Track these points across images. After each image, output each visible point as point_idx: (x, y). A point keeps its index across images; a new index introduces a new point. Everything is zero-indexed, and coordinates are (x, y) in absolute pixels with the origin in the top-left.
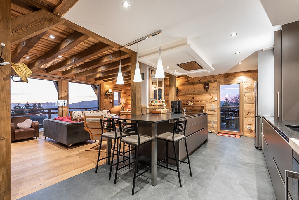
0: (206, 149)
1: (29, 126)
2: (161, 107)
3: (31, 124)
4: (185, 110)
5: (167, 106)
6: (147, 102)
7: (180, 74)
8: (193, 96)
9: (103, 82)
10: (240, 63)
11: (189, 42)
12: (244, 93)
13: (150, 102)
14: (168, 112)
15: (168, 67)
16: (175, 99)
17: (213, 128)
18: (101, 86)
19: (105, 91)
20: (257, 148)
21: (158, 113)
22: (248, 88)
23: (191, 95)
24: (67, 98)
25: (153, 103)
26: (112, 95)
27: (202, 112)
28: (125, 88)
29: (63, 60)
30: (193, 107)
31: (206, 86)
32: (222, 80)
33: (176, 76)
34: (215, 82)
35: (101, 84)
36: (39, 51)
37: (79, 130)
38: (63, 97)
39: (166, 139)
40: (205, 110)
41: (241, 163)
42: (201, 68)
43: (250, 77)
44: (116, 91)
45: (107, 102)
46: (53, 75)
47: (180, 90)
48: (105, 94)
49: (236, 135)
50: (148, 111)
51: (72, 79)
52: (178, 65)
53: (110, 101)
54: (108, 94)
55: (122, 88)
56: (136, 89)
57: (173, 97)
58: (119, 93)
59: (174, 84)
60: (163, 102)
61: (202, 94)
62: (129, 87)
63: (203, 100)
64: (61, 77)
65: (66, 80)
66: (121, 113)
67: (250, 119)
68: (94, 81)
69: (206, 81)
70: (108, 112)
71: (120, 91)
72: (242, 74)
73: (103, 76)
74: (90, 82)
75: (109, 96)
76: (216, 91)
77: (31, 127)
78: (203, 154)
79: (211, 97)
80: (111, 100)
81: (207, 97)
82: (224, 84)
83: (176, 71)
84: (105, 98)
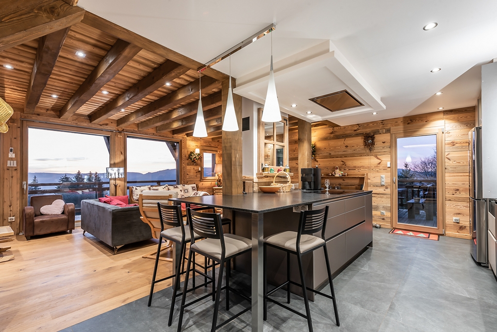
0: (369, 262)
1: (59, 212)
2: (282, 179)
3: (63, 207)
4: (327, 186)
5: (292, 178)
6: (255, 171)
7: (319, 118)
8: (344, 159)
9: (186, 136)
10: (439, 94)
11: (332, 47)
12: (446, 153)
13: (261, 171)
14: (296, 189)
15: (294, 106)
16: (308, 166)
17: (383, 219)
18: (183, 144)
19: (189, 153)
20: (479, 264)
21: (274, 191)
22: (453, 144)
23: (341, 157)
24: (124, 163)
25: (266, 173)
26: (201, 158)
27: (361, 189)
29: (111, 99)
30: (344, 180)
31: (368, 140)
32: (401, 128)
33: (310, 124)
34: (386, 133)
35: (181, 141)
36: (68, 84)
37: (134, 221)
38: (118, 163)
39: (284, 246)
40: (367, 185)
41: (446, 298)
42: (359, 106)
43: (458, 120)
44: (207, 151)
45: (192, 171)
46: (101, 125)
47: (319, 149)
48: (189, 158)
49: (430, 233)
50: (257, 188)
51: (132, 132)
52: (312, 100)
53: (197, 169)
54: (195, 158)
55: (218, 147)
56: (231, 146)
57: (305, 161)
58: (214, 156)
59: (306, 137)
60: (285, 170)
61: (361, 155)
63: (363, 167)
64: (115, 129)
65: (123, 134)
66: (216, 189)
67: (459, 203)
68: (170, 135)
69: (368, 132)
70: (193, 188)
71: (215, 153)
72: (441, 116)
73: (182, 127)
74: (163, 137)
75: (196, 161)
76: (388, 150)
77: (63, 213)
78: (363, 274)
79: (379, 161)
80: (200, 168)
81: (370, 161)
82: (405, 136)
83: (309, 112)
84: (188, 165)
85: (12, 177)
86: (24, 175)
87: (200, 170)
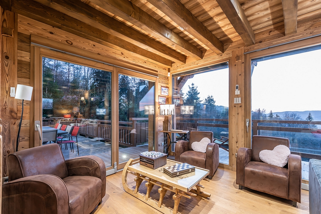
3: (286, 158)
85: (238, 114)
86: (248, 112)
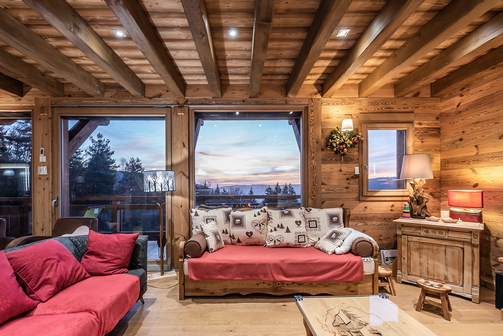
9: (319, 96)
18: (311, 115)
19: (328, 133)
26: (358, 143)
28: (434, 107)
35: (307, 108)
38: (177, 164)
44: (379, 125)
45: (336, 175)
48: (327, 146)
51: (202, 104)
53: (350, 170)
54: (340, 144)
55: (416, 111)
58: (401, 135)
62: (457, 99)
64: (172, 102)
65: (185, 109)
66: (403, 225)
71: (404, 127)
74: (265, 104)
80: (358, 168)
84: (324, 161)
85: (44, 189)
87: (357, 172)
